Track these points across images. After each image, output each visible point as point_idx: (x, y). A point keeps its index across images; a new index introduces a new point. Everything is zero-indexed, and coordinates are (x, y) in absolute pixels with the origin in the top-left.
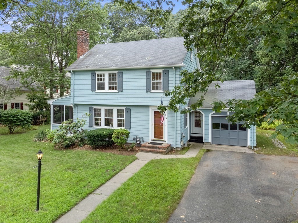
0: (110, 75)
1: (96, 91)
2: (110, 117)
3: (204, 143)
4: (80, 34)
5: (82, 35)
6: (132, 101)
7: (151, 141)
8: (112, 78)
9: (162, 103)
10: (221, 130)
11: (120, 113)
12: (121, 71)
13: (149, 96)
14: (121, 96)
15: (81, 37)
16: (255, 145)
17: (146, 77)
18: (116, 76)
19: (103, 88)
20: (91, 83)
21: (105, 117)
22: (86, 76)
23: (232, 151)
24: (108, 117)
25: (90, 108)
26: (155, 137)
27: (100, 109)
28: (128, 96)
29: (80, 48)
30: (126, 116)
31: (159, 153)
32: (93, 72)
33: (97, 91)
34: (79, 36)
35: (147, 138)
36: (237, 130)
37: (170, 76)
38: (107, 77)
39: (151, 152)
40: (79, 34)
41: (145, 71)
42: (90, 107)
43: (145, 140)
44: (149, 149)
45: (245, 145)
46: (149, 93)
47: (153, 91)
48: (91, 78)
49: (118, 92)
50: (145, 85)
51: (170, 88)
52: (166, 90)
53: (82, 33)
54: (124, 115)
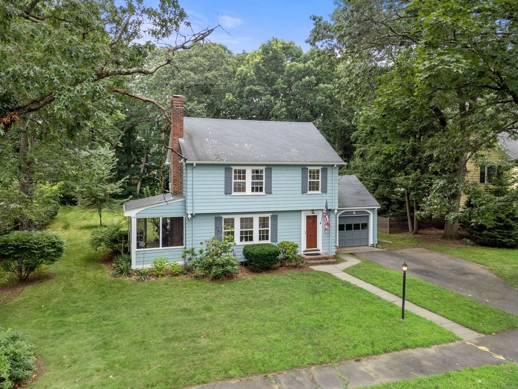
0: (253, 172)
1: (232, 193)
2: (248, 228)
6: (284, 206)
7: (302, 253)
8: (256, 175)
10: (345, 232)
11: (263, 222)
12: (269, 168)
13: (305, 199)
14: (268, 199)
15: (180, 107)
16: (377, 243)
17: (302, 175)
18: (262, 171)
19: (244, 190)
20: (224, 183)
22: (215, 172)
24: (245, 228)
25: (216, 218)
26: (307, 247)
27: (233, 219)
28: (279, 199)
29: (178, 125)
30: (272, 225)
32: (227, 167)
33: (234, 194)
36: (360, 229)
37: (328, 175)
38: (249, 174)
40: (177, 102)
41: (300, 168)
45: (367, 245)
46: (305, 195)
47: (309, 192)
48: (224, 175)
49: (264, 194)
50: (300, 185)
51: (328, 188)
52: (324, 191)
53: (182, 102)
54: (268, 224)
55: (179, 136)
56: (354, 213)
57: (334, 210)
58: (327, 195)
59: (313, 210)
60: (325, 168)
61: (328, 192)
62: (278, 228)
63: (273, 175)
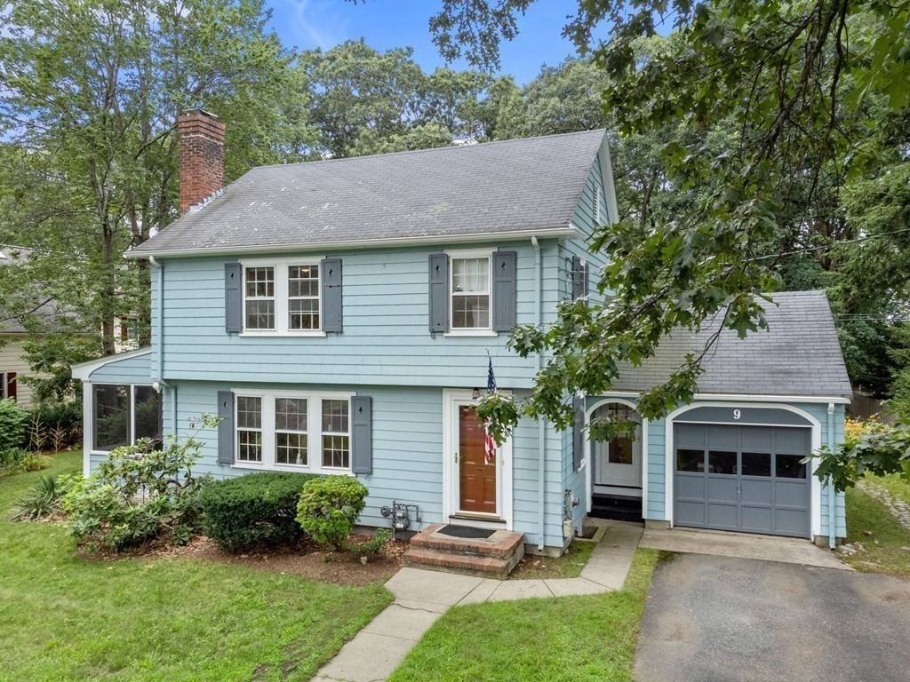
0: (293, 271)
1: (241, 332)
2: (295, 428)
3: (647, 523)
4: (188, 124)
5: (196, 129)
6: (377, 370)
7: (447, 521)
8: (302, 282)
9: (491, 378)
10: (706, 477)
11: (334, 415)
12: (335, 257)
13: (441, 351)
14: (334, 350)
15: (191, 136)
16: (843, 533)
17: (431, 277)
18: (315, 274)
19: (268, 322)
20: (222, 303)
21: (276, 428)
23: (756, 556)
24: (289, 428)
25: (220, 394)
26: (463, 506)
27: (259, 400)
28: (363, 351)
29: (189, 177)
30: (354, 426)
31: (478, 574)
32: (230, 261)
33: (247, 332)
34: (187, 134)
35: (434, 508)
36: (769, 475)
37: (520, 275)
38: (281, 281)
39: (449, 567)
41: (424, 257)
42: (223, 390)
43: (425, 518)
44: (441, 557)
45: (802, 534)
46: (440, 340)
47: (455, 332)
48: (223, 284)
49: (322, 334)
50: (427, 310)
51: (519, 320)
52: (506, 327)
53: (195, 124)
54: (346, 420)
55: (191, 201)
56: (738, 415)
59: (474, 388)
60: (509, 253)
62: (374, 435)
63: (345, 281)
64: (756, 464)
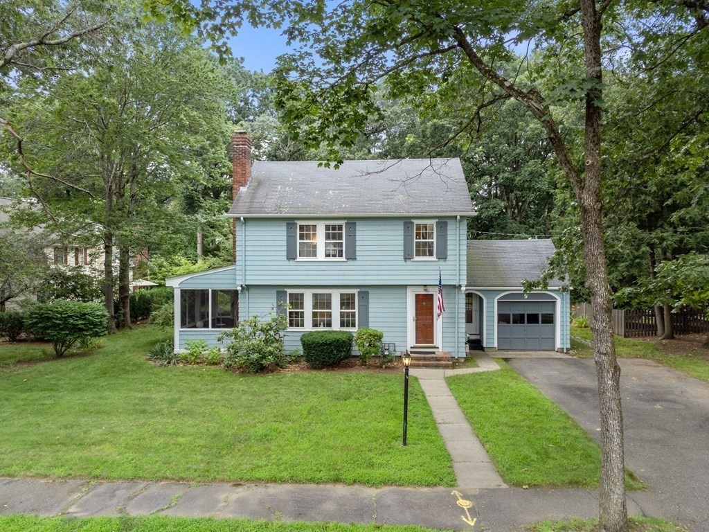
0: (327, 228)
1: (296, 258)
3: (485, 349)
4: (239, 140)
5: (244, 143)
6: (375, 278)
7: (409, 350)
8: (333, 233)
9: (440, 281)
10: (512, 326)
11: (347, 302)
12: (352, 222)
13: (409, 268)
14: (350, 268)
15: (241, 146)
16: (569, 346)
17: (405, 232)
18: (340, 228)
19: (313, 253)
20: (285, 243)
21: (313, 309)
22: (273, 228)
23: (539, 357)
24: (320, 308)
25: (278, 293)
26: (417, 342)
27: (302, 295)
28: (367, 268)
29: (239, 170)
30: (359, 306)
31: (440, 368)
32: (290, 222)
33: (299, 259)
34: (237, 145)
35: (402, 344)
36: (538, 323)
37: (449, 232)
38: (321, 232)
39: (426, 366)
40: (237, 140)
41: (402, 222)
42: (280, 290)
43: (397, 349)
45: (552, 348)
46: (409, 262)
47: (416, 259)
48: (285, 233)
49: (345, 260)
50: (402, 248)
51: (449, 253)
52: (443, 256)
53: (243, 140)
54: (354, 303)
55: (240, 184)
56: (526, 296)
57: (460, 286)
58: (448, 262)
59: (425, 286)
60: (443, 222)
61: (449, 258)
62: (370, 310)
63: (357, 233)
64: (533, 319)
